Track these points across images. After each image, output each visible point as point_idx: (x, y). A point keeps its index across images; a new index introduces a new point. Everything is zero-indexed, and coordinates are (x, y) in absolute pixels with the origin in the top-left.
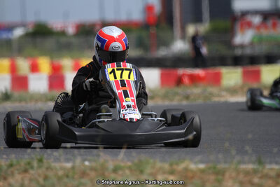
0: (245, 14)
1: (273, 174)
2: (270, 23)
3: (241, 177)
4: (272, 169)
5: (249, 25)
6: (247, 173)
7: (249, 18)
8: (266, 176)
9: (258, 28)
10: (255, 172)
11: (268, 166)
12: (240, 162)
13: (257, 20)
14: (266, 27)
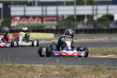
0: (14, 16)
1: (17, 67)
2: (23, 19)
3: (6, 68)
4: (17, 65)
5: (16, 20)
6: (8, 67)
7: (16, 18)
8: (15, 68)
9: (19, 21)
10: (11, 66)
11: (16, 64)
12: (6, 63)
13: (18, 18)
14: (21, 21)
